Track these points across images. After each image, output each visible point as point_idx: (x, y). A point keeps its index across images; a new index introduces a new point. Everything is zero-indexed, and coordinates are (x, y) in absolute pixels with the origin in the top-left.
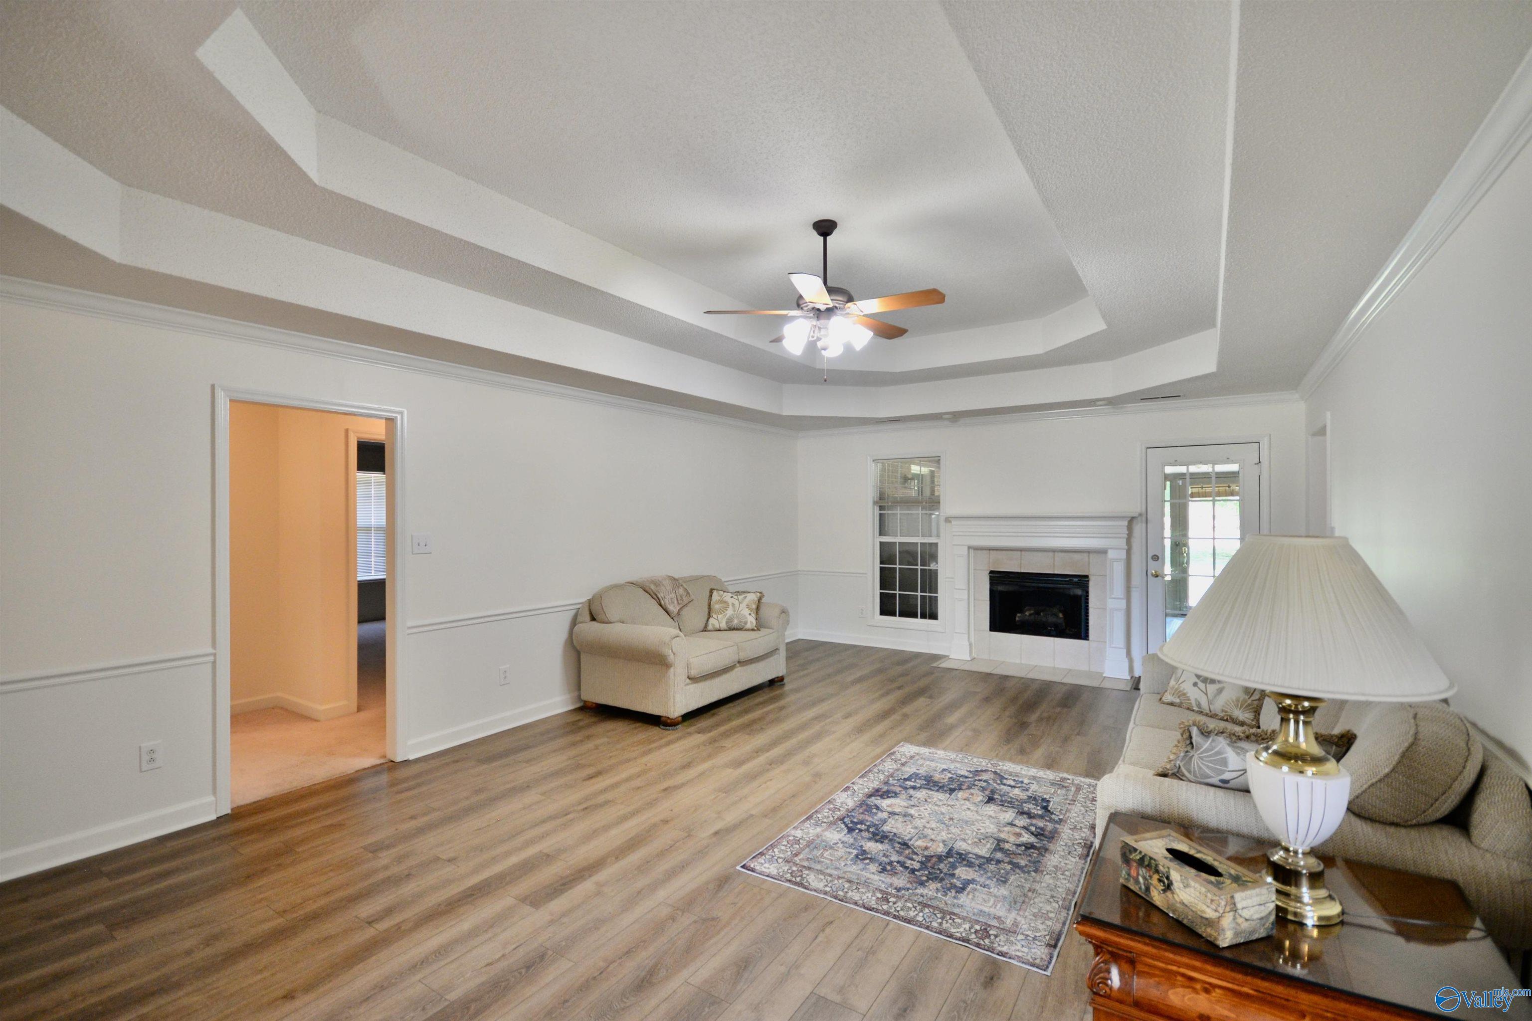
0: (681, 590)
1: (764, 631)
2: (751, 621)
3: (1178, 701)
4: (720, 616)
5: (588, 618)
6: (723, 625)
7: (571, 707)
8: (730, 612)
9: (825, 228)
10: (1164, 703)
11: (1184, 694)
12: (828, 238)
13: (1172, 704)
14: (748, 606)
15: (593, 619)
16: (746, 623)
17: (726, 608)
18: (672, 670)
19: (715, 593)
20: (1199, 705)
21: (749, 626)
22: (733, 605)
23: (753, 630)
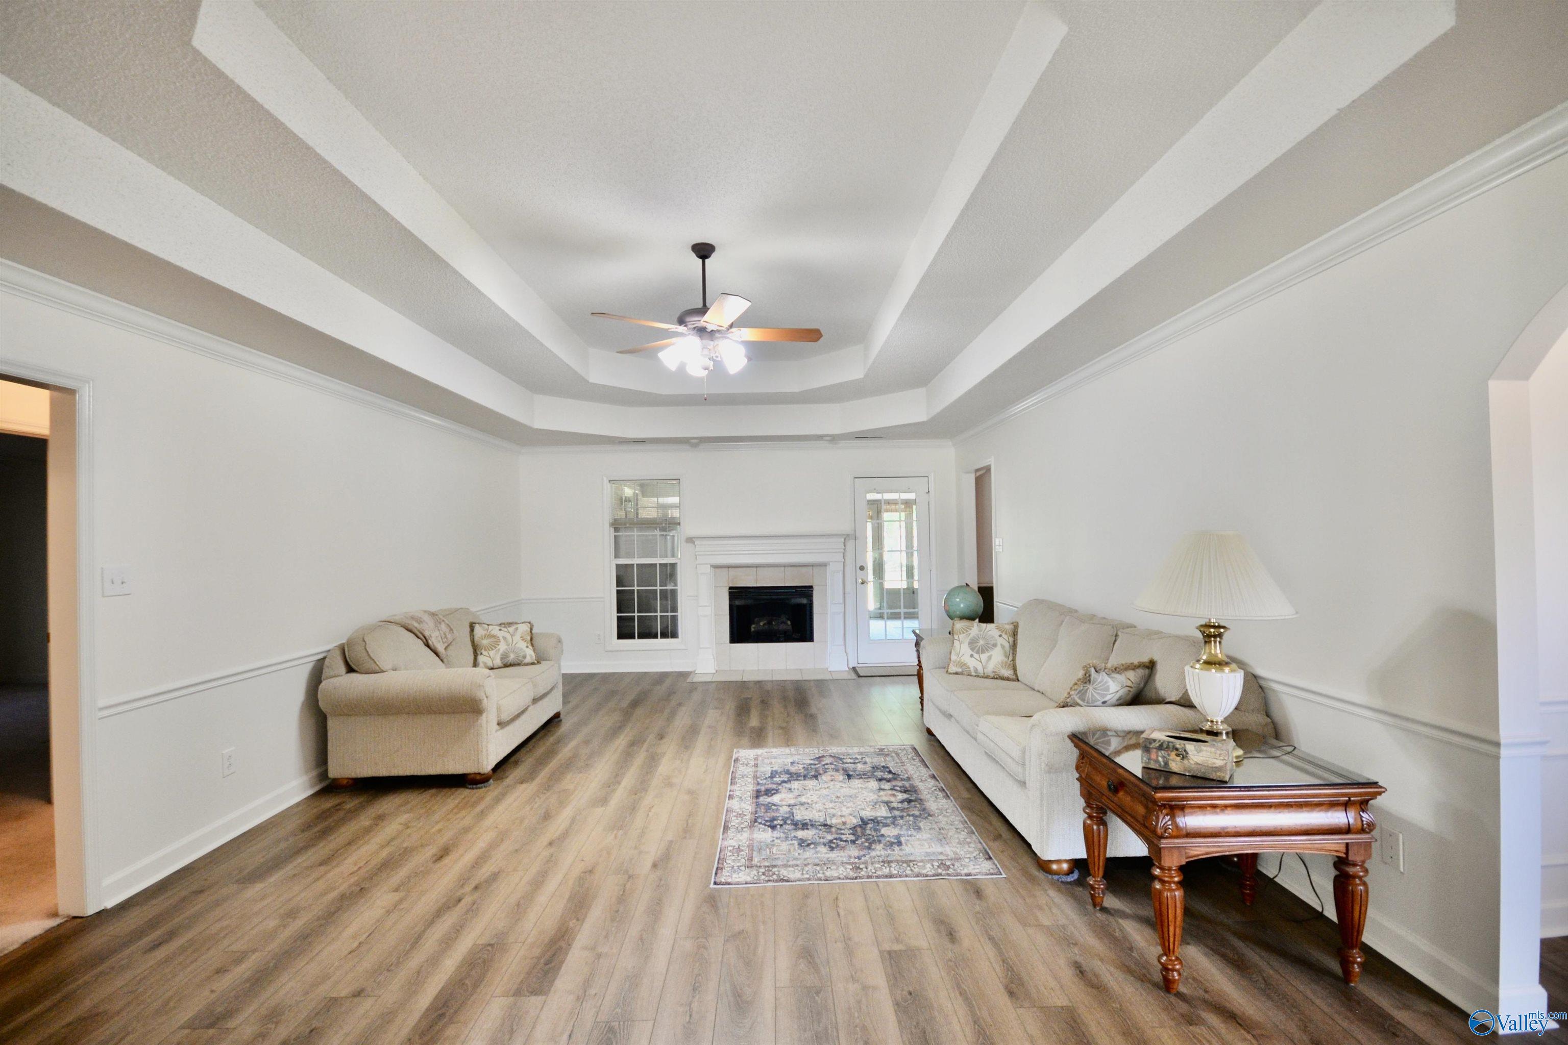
0: (443, 626)
1: (545, 664)
2: (530, 655)
3: (960, 670)
4: (492, 653)
5: (342, 669)
6: (498, 662)
7: (310, 792)
8: (502, 647)
9: (703, 251)
10: (950, 674)
11: (965, 664)
12: (707, 261)
13: (957, 673)
14: (523, 639)
15: (350, 670)
16: (525, 657)
17: (497, 642)
18: (484, 715)
19: (477, 627)
20: (976, 671)
21: (528, 660)
22: (505, 638)
23: (533, 664)
